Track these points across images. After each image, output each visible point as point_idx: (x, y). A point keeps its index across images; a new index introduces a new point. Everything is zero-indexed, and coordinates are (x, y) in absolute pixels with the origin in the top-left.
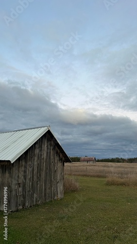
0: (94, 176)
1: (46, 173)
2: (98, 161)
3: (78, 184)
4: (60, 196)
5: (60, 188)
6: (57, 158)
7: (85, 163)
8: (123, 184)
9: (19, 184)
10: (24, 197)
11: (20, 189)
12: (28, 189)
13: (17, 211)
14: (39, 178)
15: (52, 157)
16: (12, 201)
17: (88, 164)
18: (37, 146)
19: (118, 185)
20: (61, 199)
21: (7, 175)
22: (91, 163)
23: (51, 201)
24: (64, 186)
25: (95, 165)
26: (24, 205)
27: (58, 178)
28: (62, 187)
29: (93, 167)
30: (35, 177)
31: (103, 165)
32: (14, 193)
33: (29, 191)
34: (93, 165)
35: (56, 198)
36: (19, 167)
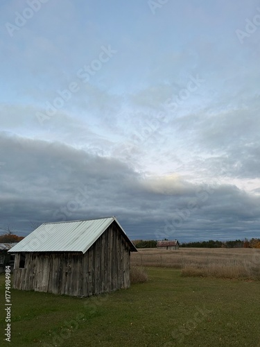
0: (170, 267)
1: (113, 263)
2: (184, 246)
3: (146, 276)
4: (126, 286)
5: (127, 277)
6: (123, 248)
7: (164, 250)
8: (200, 275)
9: (89, 272)
10: (94, 285)
11: (90, 277)
12: (96, 277)
13: (88, 296)
14: (106, 268)
15: (118, 247)
16: (84, 287)
17: (168, 250)
18: (104, 237)
19: (194, 276)
20: (128, 289)
21: (79, 264)
22: (172, 249)
23: (118, 290)
24: (131, 276)
25: (177, 253)
26: (94, 292)
27: (125, 267)
28: (128, 277)
29: (173, 255)
30: (103, 267)
31: (189, 251)
32: (85, 280)
33: (98, 279)
34: (174, 253)
35: (122, 287)
36: (88, 257)
